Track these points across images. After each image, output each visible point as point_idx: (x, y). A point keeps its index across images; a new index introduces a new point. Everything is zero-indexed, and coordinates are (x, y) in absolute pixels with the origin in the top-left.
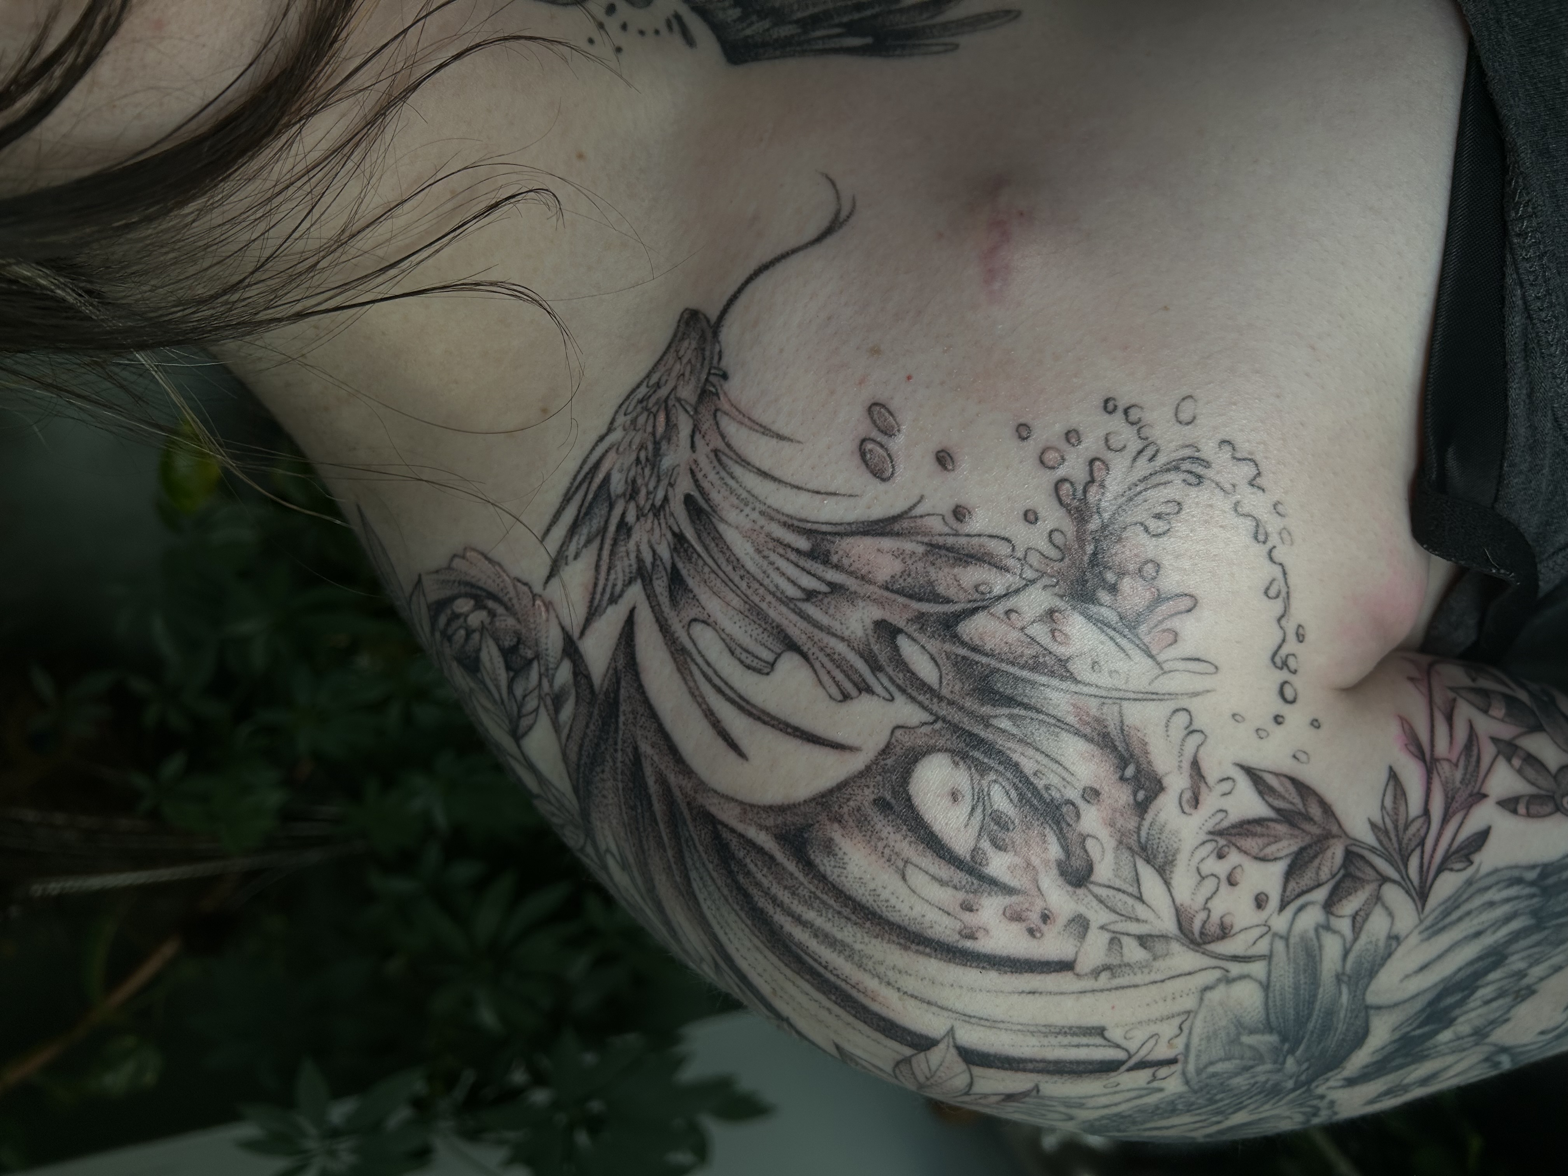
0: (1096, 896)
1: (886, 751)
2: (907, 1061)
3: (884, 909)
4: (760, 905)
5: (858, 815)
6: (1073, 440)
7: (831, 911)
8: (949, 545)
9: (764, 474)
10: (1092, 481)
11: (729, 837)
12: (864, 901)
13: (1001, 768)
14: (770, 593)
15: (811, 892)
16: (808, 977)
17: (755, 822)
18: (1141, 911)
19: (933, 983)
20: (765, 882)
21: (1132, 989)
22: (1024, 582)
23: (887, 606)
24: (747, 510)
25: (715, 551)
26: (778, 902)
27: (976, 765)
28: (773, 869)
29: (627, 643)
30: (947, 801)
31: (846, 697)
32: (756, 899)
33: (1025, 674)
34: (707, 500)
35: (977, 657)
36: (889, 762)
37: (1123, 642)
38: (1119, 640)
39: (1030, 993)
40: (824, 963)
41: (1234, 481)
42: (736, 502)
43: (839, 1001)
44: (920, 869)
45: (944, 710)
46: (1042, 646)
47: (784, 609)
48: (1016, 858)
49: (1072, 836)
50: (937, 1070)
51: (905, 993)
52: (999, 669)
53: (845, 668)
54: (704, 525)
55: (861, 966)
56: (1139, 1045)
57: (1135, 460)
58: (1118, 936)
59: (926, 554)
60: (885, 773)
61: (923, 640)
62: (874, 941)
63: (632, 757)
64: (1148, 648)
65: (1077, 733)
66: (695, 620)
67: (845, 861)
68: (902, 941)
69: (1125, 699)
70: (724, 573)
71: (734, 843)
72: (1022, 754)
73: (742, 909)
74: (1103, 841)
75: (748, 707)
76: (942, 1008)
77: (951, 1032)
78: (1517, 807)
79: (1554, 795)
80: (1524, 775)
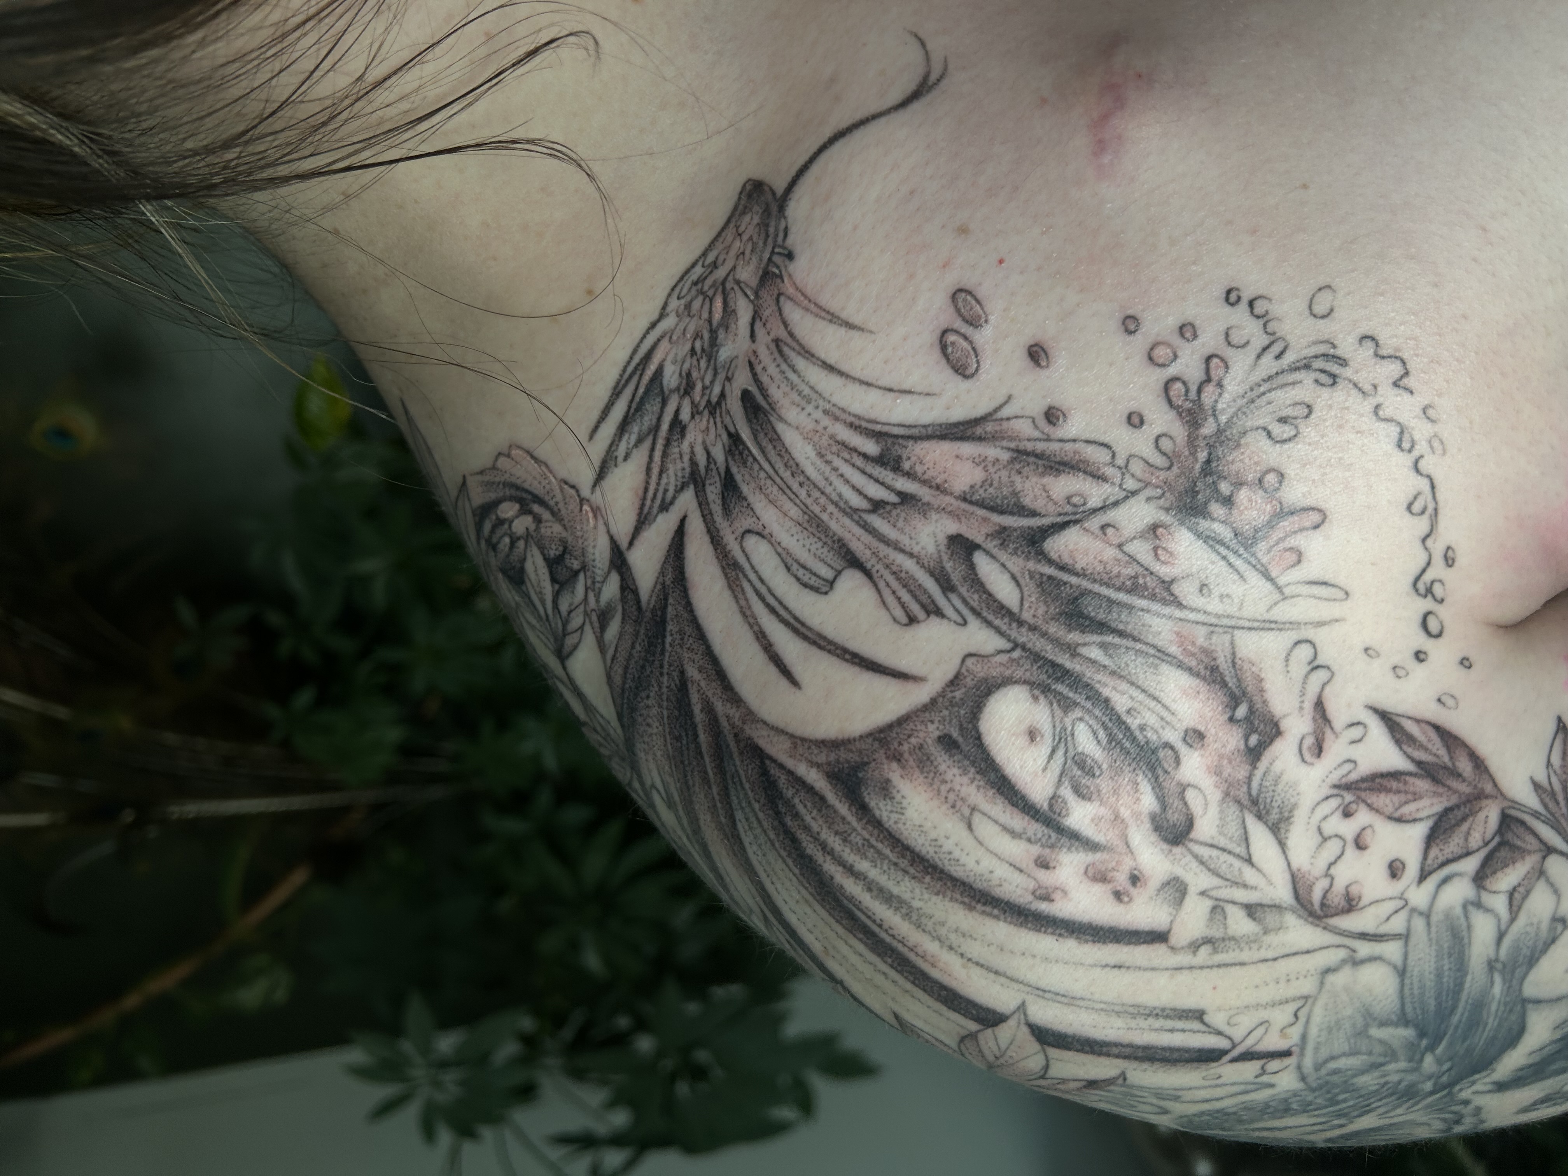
0: (1196, 857)
1: (955, 682)
2: (972, 1036)
3: (946, 862)
4: (809, 851)
5: (920, 754)
6: (1188, 335)
7: (886, 861)
8: (1039, 451)
9: (830, 368)
10: (1208, 380)
11: (778, 774)
12: (924, 852)
13: (1088, 705)
14: (832, 502)
15: (864, 839)
16: (861, 936)
17: (806, 759)
18: (1250, 876)
19: (1002, 950)
20: (815, 826)
21: (1237, 967)
22: (1124, 494)
23: (963, 519)
24: (810, 408)
25: (772, 454)
26: (828, 849)
27: (1059, 701)
28: (824, 811)
29: (676, 555)
30: (1023, 740)
31: (912, 620)
32: (804, 844)
33: (1122, 597)
34: (766, 396)
35: (1065, 577)
36: (958, 694)
37: (1238, 563)
38: (1232, 559)
39: (1115, 967)
40: (878, 922)
41: (1376, 382)
42: (797, 399)
43: (895, 965)
44: (989, 817)
45: (1023, 636)
46: (1142, 566)
47: (847, 521)
48: (1102, 809)
49: (1170, 786)
50: (1007, 1048)
51: (969, 960)
52: (1090, 591)
53: (912, 588)
54: (761, 425)
55: (919, 927)
56: (1245, 1033)
57: (1259, 357)
58: (1221, 904)
59: (1012, 461)
60: (953, 706)
61: (1003, 556)
62: (934, 898)
63: (678, 682)
64: (1267, 570)
65: (1180, 665)
66: (749, 531)
67: (904, 805)
68: (966, 900)
69: (1239, 628)
70: (782, 479)
71: (783, 781)
72: (1114, 688)
73: (789, 855)
74: (1207, 793)
75: (803, 630)
76: (1012, 979)
77: (1022, 1007)
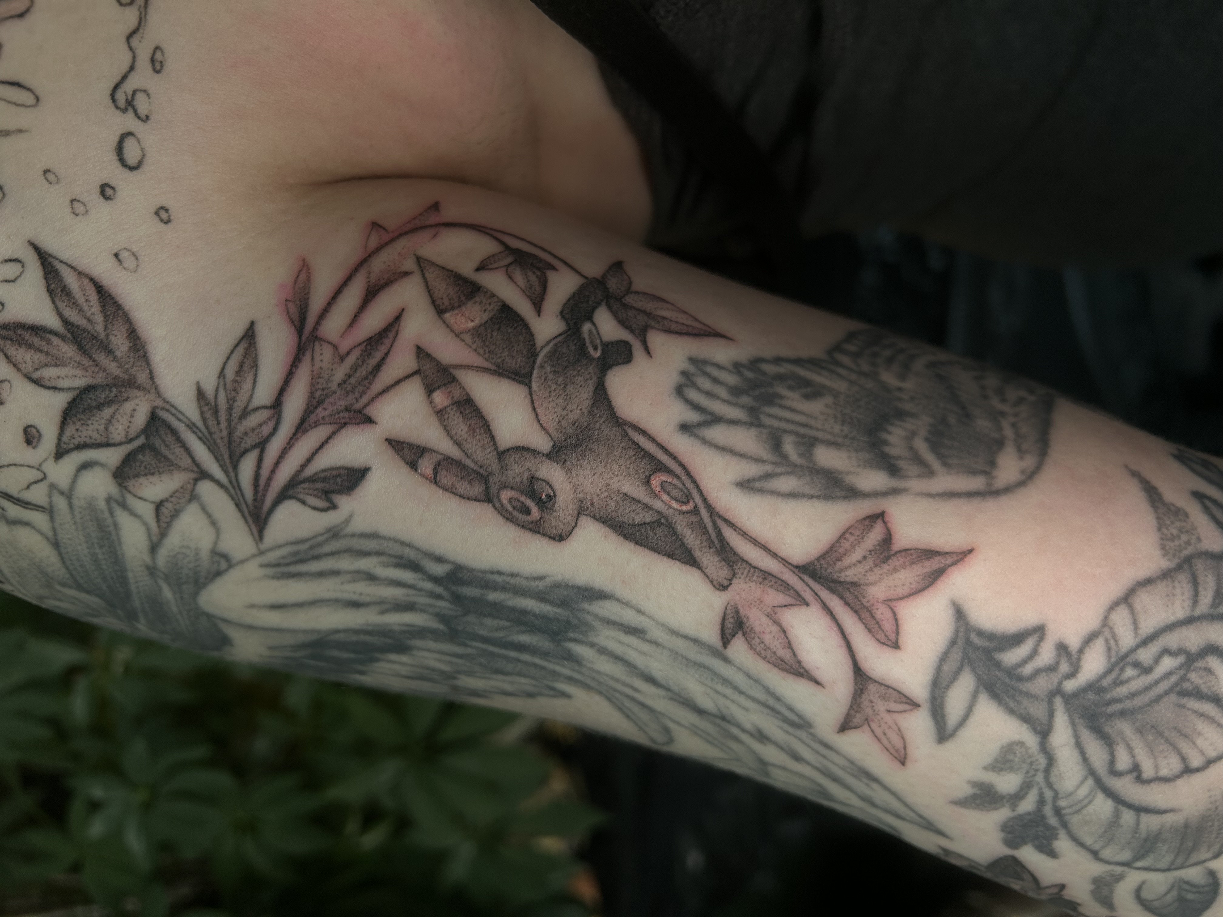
78: (417, 462)
79: (488, 476)
80: (445, 424)
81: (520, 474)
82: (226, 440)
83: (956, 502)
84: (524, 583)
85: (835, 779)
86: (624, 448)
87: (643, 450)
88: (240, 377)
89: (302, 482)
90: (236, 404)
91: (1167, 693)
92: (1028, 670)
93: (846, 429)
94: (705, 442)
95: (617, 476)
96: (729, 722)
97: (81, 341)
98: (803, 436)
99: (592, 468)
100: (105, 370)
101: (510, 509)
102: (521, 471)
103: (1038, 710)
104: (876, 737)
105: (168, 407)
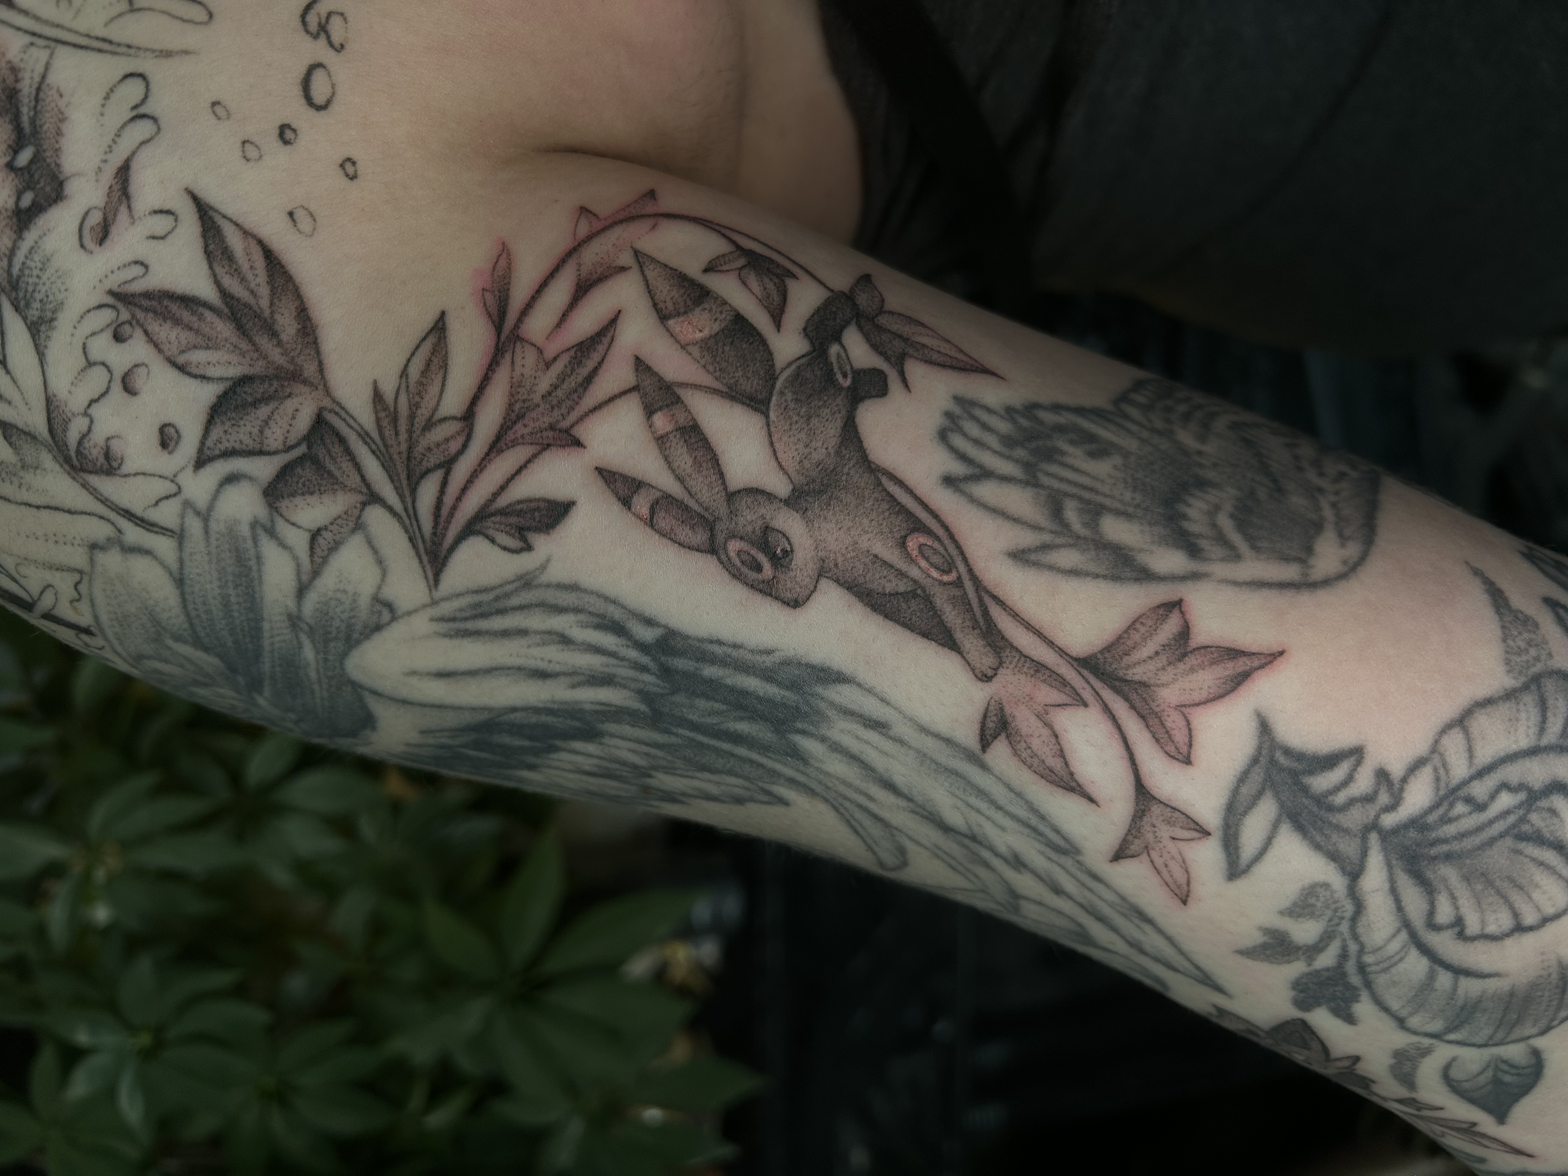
56: (38, 591)
69: (63, 43)
78: (631, 497)
79: (714, 521)
80: (666, 453)
81: (752, 521)
82: (405, 456)
83: (1266, 592)
84: (749, 656)
85: (1101, 919)
86: (876, 500)
87: (899, 504)
88: (426, 378)
89: (492, 515)
90: (419, 412)
91: (1502, 836)
92: (1340, 798)
93: (1138, 497)
94: (973, 500)
95: (867, 532)
96: (980, 843)
97: (240, 318)
98: (1088, 502)
99: (837, 520)
100: (265, 357)
101: (738, 564)
102: (754, 518)
103: (1349, 847)
104: (1156, 868)
105: (337, 409)
